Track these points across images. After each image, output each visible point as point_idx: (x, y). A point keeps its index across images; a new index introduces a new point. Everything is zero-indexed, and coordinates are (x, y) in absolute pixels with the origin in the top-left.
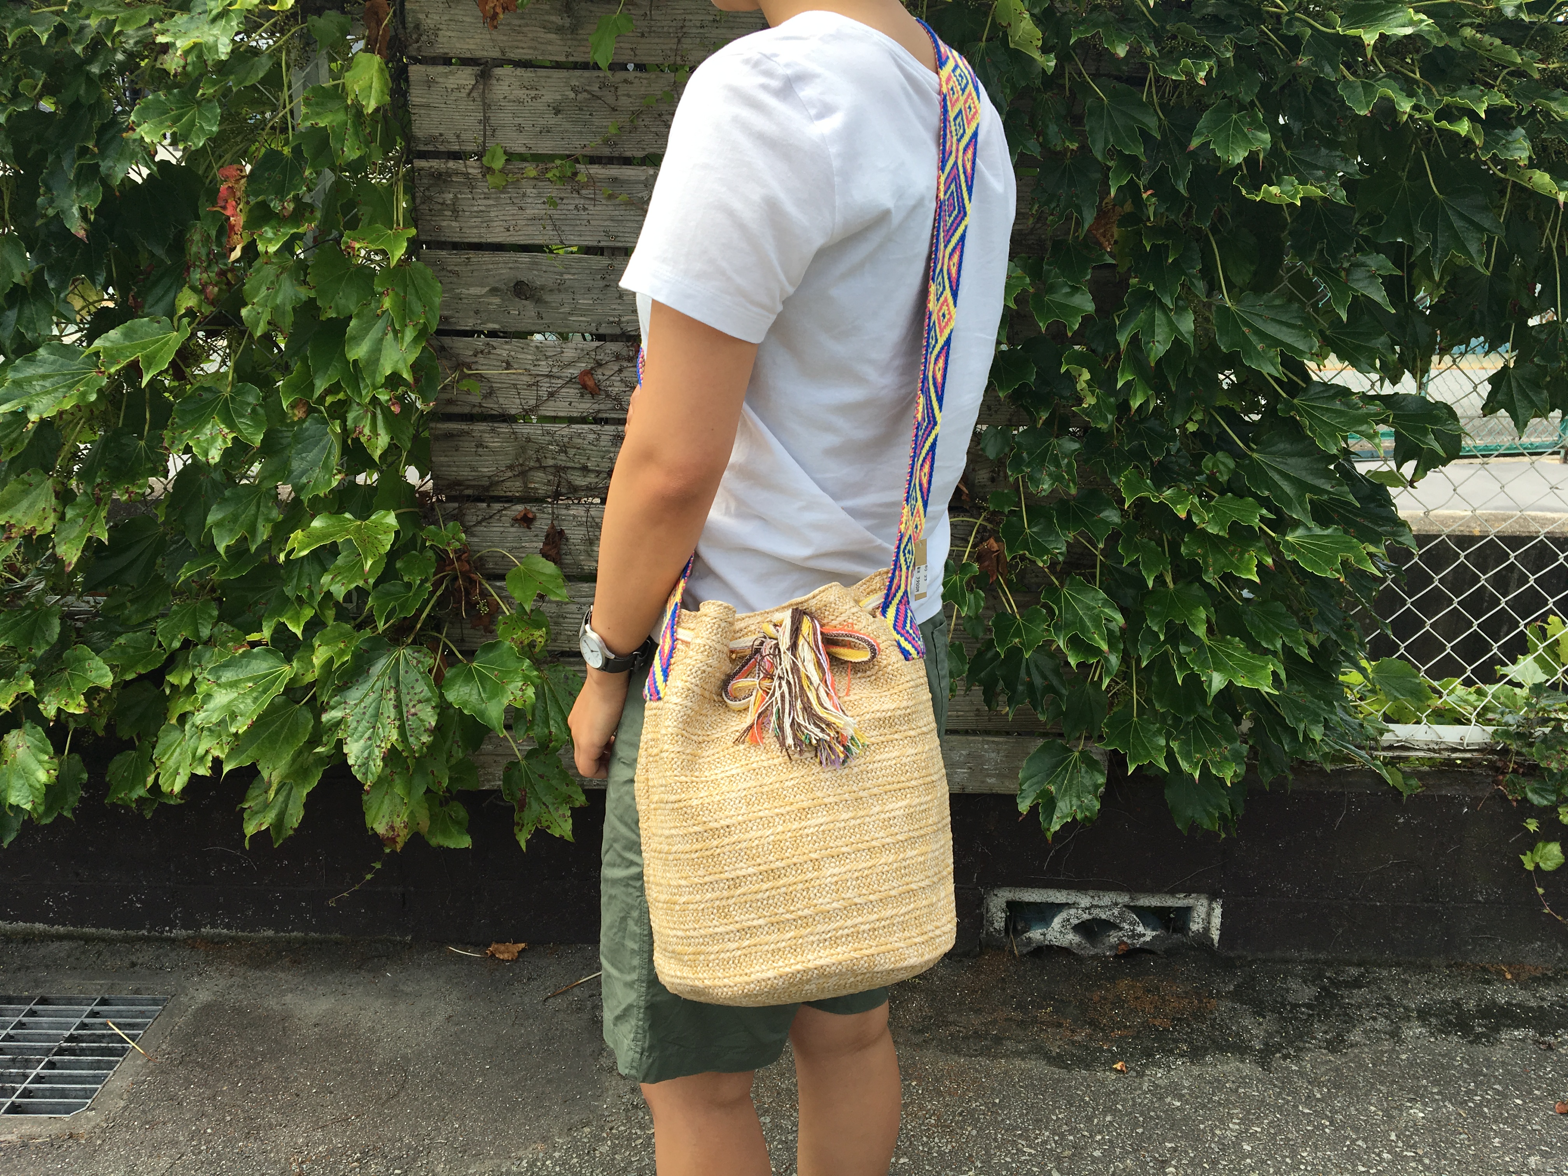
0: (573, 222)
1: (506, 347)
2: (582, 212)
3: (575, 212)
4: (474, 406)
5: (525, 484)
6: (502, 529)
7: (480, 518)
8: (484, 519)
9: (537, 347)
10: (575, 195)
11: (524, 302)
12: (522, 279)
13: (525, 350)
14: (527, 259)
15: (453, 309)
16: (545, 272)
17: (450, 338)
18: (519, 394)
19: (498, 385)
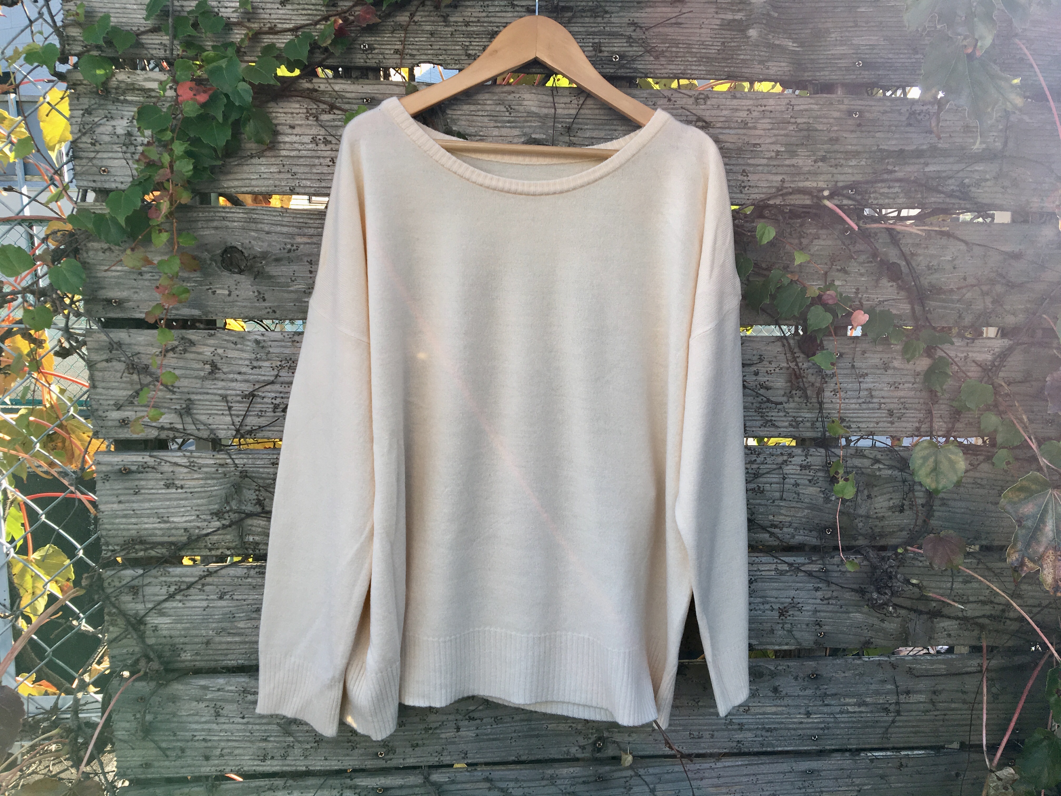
0: (308, 161)
1: (211, 341)
2: (322, 147)
3: (312, 146)
4: (162, 428)
5: (241, 537)
6: (205, 604)
7: (172, 589)
8: (179, 591)
9: (257, 342)
10: (311, 121)
11: (237, 276)
12: (233, 244)
13: (239, 346)
14: (241, 215)
15: (129, 289)
16: (268, 233)
17: (125, 330)
18: (230, 408)
19: (199, 397)
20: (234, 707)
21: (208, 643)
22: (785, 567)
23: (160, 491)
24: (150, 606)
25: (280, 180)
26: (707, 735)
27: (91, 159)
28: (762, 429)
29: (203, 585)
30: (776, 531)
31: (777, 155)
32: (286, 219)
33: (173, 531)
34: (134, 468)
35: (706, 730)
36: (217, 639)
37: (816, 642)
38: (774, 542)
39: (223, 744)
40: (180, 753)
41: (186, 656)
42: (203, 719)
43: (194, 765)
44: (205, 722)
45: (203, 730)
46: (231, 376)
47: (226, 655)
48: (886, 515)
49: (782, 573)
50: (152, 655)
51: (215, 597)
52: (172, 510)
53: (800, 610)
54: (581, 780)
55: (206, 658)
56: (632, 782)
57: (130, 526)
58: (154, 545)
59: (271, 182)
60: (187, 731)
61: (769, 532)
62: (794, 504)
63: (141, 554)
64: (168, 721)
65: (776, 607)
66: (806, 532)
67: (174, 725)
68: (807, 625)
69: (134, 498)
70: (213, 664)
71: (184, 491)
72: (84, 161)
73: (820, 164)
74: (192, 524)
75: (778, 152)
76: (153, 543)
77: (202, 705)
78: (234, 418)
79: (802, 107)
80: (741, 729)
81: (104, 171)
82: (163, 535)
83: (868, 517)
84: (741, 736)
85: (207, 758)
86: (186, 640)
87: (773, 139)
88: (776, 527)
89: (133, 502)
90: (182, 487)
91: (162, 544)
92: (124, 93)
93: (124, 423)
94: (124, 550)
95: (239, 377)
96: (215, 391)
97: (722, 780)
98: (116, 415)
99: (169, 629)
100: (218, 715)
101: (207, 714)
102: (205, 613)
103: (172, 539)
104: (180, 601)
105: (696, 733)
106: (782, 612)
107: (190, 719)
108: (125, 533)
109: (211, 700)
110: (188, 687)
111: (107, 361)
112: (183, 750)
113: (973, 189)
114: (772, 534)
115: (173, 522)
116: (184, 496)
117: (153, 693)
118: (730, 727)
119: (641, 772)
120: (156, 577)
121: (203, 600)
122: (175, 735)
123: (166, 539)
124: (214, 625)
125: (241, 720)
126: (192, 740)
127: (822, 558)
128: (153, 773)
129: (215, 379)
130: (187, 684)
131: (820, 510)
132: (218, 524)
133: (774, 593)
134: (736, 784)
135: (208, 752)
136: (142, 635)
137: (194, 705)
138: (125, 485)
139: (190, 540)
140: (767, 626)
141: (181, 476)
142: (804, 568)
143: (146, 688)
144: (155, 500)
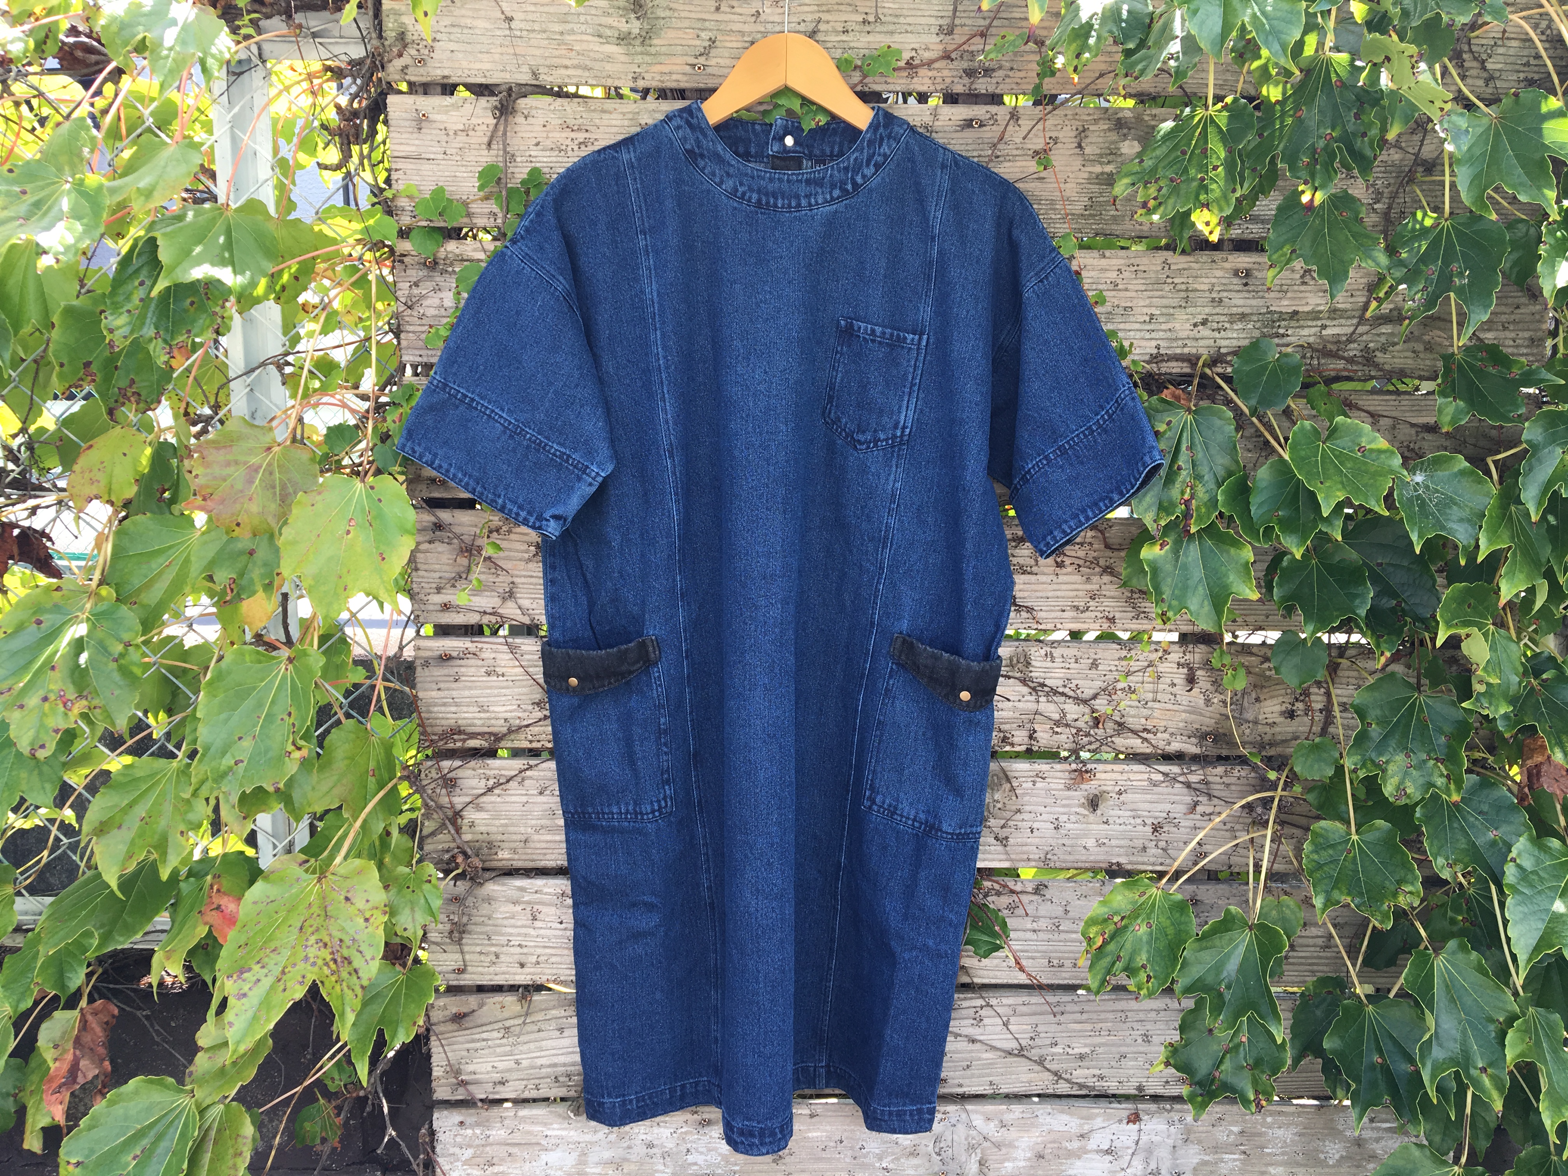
4: (485, 613)
6: (525, 799)
7: (491, 783)
8: (498, 785)
17: (448, 510)
19: (523, 580)
20: (553, 910)
21: (526, 841)
23: (481, 679)
24: (468, 799)
26: (1068, 963)
29: (523, 780)
30: (1149, 736)
31: (1152, 319)
33: (493, 721)
34: (454, 654)
35: (1068, 958)
36: (536, 837)
38: (1148, 749)
39: (539, 951)
40: (494, 958)
41: (504, 855)
42: (519, 923)
43: (508, 973)
44: (522, 926)
45: (519, 935)
47: (545, 854)
48: (1277, 720)
49: (1155, 784)
50: (470, 852)
51: (535, 792)
53: (1177, 826)
55: (524, 857)
56: (983, 1013)
57: (449, 716)
58: (473, 736)
60: (503, 935)
61: (1140, 737)
62: (1170, 706)
63: (459, 744)
64: (483, 924)
65: (1149, 821)
66: (1184, 738)
67: (488, 928)
68: (1185, 843)
69: (454, 685)
70: (530, 865)
71: (505, 679)
72: (411, 335)
73: (1200, 328)
74: (513, 714)
75: (1152, 316)
76: (472, 733)
77: (518, 908)
79: (1180, 266)
82: (483, 725)
83: (1256, 722)
85: (522, 965)
86: (504, 837)
87: (1147, 302)
88: (1149, 731)
89: (454, 690)
90: (503, 675)
91: (482, 734)
92: (451, 265)
93: (446, 607)
94: (442, 740)
97: (1085, 1016)
98: (438, 599)
99: (487, 825)
100: (534, 919)
101: (524, 919)
102: (524, 809)
103: (491, 729)
104: (499, 796)
105: (1055, 962)
106: (1156, 828)
107: (505, 922)
108: (444, 722)
109: (528, 903)
110: (504, 888)
111: (430, 542)
112: (497, 956)
113: (1378, 354)
114: (1144, 740)
115: (493, 712)
116: (505, 684)
117: (469, 892)
119: (993, 1002)
121: (522, 795)
122: (489, 939)
123: (486, 730)
124: (533, 822)
125: (558, 926)
126: (507, 945)
127: (1203, 768)
128: (465, 980)
130: (504, 885)
131: (1201, 715)
132: (540, 715)
133: (1147, 806)
134: (1101, 1021)
135: (523, 959)
136: (458, 830)
137: (511, 908)
138: (445, 671)
139: (510, 731)
140: (1139, 843)
141: (503, 663)
142: (1181, 779)
143: (462, 886)
144: (476, 688)
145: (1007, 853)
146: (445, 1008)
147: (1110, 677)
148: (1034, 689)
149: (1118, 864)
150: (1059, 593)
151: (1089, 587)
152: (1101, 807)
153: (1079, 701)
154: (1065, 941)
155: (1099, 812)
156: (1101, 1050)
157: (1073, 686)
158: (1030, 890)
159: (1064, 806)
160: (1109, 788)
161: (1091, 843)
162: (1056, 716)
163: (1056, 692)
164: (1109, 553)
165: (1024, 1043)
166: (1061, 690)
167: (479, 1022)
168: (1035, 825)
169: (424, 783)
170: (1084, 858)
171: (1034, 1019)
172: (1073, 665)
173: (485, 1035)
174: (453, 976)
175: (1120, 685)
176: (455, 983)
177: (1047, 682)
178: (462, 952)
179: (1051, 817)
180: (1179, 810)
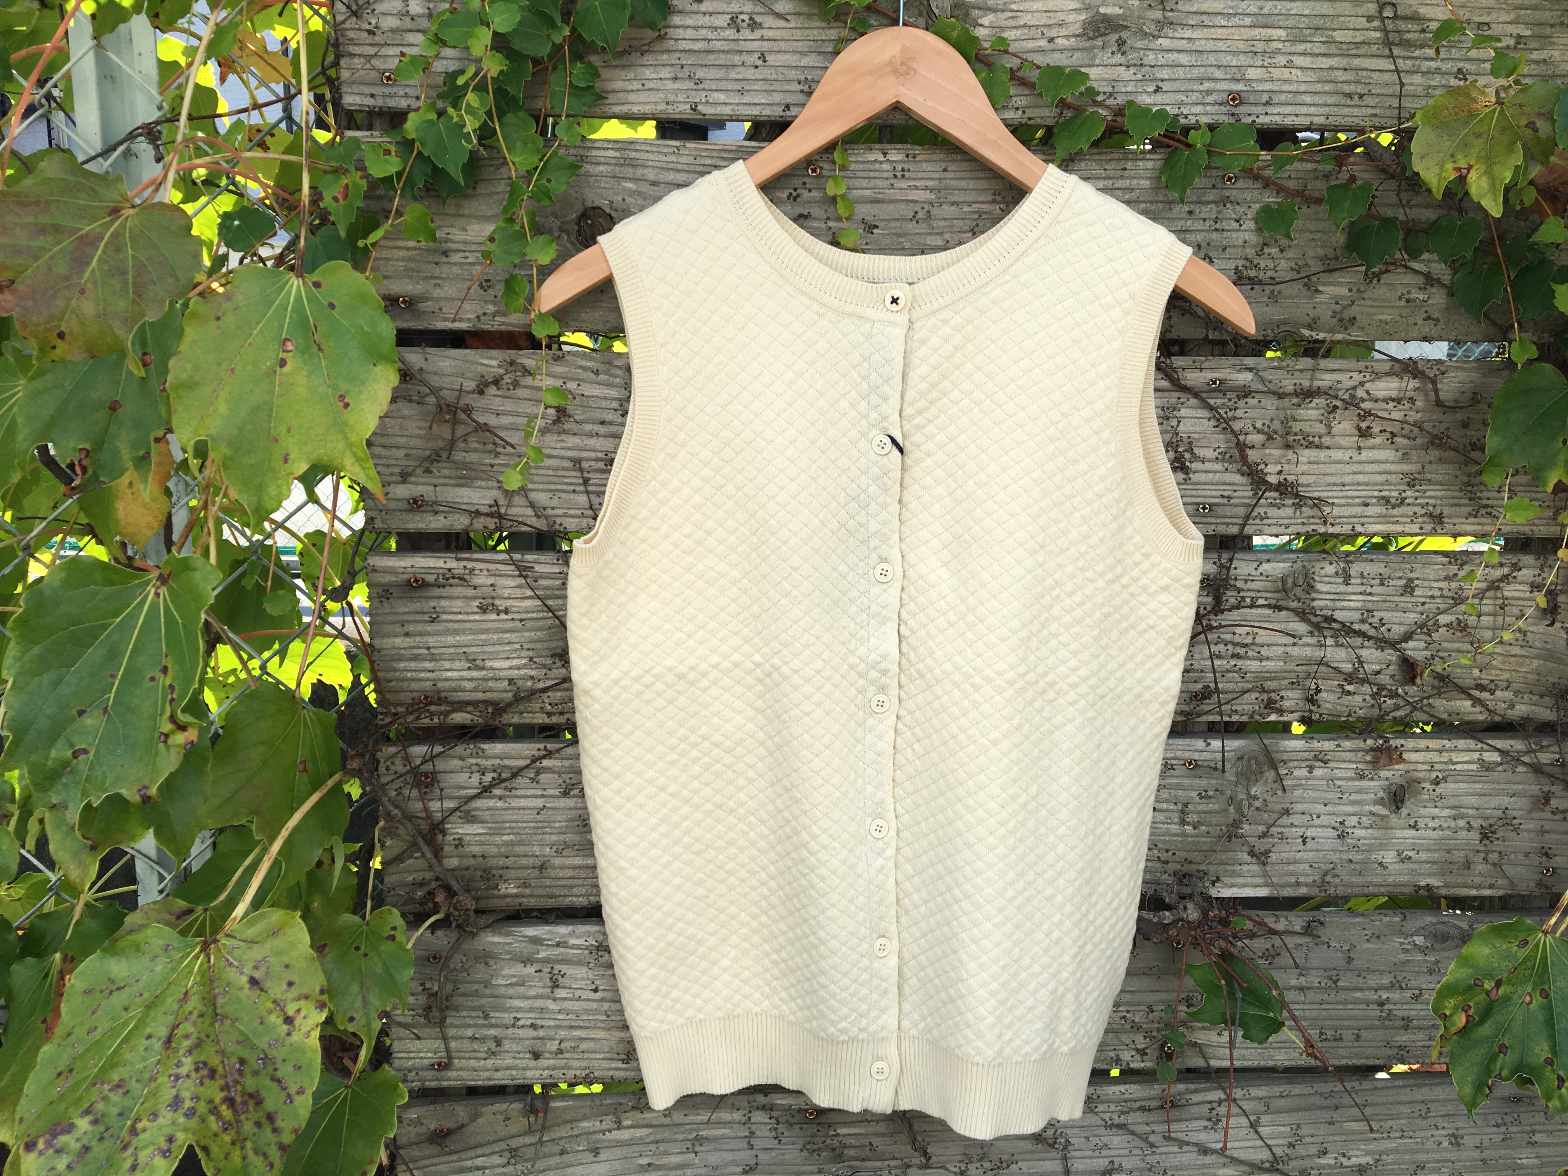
0: (722, 59)
2: (746, 33)
3: (730, 33)
4: (478, 513)
6: (539, 803)
7: (488, 778)
8: (498, 781)
12: (597, 203)
13: (602, 377)
14: (611, 153)
15: (426, 278)
16: (654, 184)
17: (418, 349)
18: (586, 482)
20: (581, 972)
21: (542, 867)
22: (1495, 757)
23: (472, 617)
24: (452, 805)
25: (676, 91)
26: (1348, 1035)
27: (369, 58)
28: (1471, 520)
29: (538, 773)
30: (1485, 695)
31: (1518, 43)
32: (683, 160)
33: (491, 684)
34: (430, 578)
35: (1348, 1028)
36: (558, 861)
37: (1540, 884)
38: (1479, 716)
39: (563, 1033)
40: (493, 1046)
41: (510, 889)
42: (532, 992)
43: (515, 1068)
44: (537, 997)
45: (532, 1010)
46: (588, 427)
47: (572, 887)
49: (1488, 768)
50: (455, 886)
51: (556, 792)
52: (489, 649)
53: (1516, 830)
54: (1138, 1104)
55: (539, 892)
56: (1222, 1110)
57: (423, 675)
58: (461, 705)
59: (661, 95)
60: (507, 1010)
61: (1471, 697)
62: (1517, 650)
63: (438, 720)
64: (476, 994)
65: (1476, 824)
66: (1535, 698)
67: (485, 1001)
68: (1527, 855)
69: (430, 628)
70: (550, 903)
71: (509, 617)
72: (356, 60)
74: (522, 672)
75: (1519, 37)
76: (458, 702)
77: (530, 970)
78: (592, 497)
80: (1406, 1028)
81: (389, 78)
82: (475, 690)
84: (1405, 1038)
85: (536, 1056)
86: (509, 862)
87: (1512, 16)
88: (1481, 687)
89: (429, 634)
90: (506, 612)
91: (475, 704)
93: (416, 504)
94: (411, 713)
95: (602, 429)
96: (563, 453)
98: (403, 491)
99: (482, 844)
100: (555, 985)
101: (539, 987)
102: (539, 817)
103: (489, 696)
104: (500, 798)
105: (1330, 1033)
106: (1486, 835)
107: (511, 991)
108: (414, 686)
109: (546, 961)
110: (509, 940)
112: (498, 1042)
114: (1477, 701)
115: (492, 669)
116: (510, 625)
117: (455, 947)
118: (1387, 1023)
119: (1238, 1093)
120: (462, 759)
121: (536, 797)
122: (486, 1017)
123: (480, 696)
124: (553, 838)
125: (592, 996)
126: (513, 1026)
127: (1558, 742)
128: (449, 1079)
129: (564, 432)
130: (507, 934)
131: (1561, 662)
133: (1474, 801)
134: (1392, 1117)
135: (538, 1046)
136: (438, 852)
137: (519, 969)
138: (417, 606)
139: (518, 699)
140: (1459, 856)
141: (506, 593)
142: (1526, 759)
143: (443, 939)
144: (464, 632)
145: (1265, 875)
146: (419, 1122)
147: (1431, 606)
148: (1317, 626)
149: (1428, 888)
150: (1361, 478)
151: (1406, 468)
152: (1408, 803)
153: (1383, 643)
154: (1346, 1002)
155: (1404, 811)
156: (1390, 1158)
157: (1375, 621)
158: (1298, 928)
159: (1354, 803)
160: (1421, 775)
161: (1389, 857)
162: (1347, 667)
163: (1347, 630)
164: (1438, 415)
165: (1278, 1152)
166: (1356, 627)
167: (472, 1141)
168: (1310, 833)
169: (384, 780)
170: (1379, 880)
171: (1295, 1118)
172: (1377, 589)
173: (479, 1162)
174: (430, 1074)
175: (1444, 619)
176: (433, 1084)
177: (1338, 615)
178: (445, 1038)
179: (1333, 821)
180: (1518, 806)
